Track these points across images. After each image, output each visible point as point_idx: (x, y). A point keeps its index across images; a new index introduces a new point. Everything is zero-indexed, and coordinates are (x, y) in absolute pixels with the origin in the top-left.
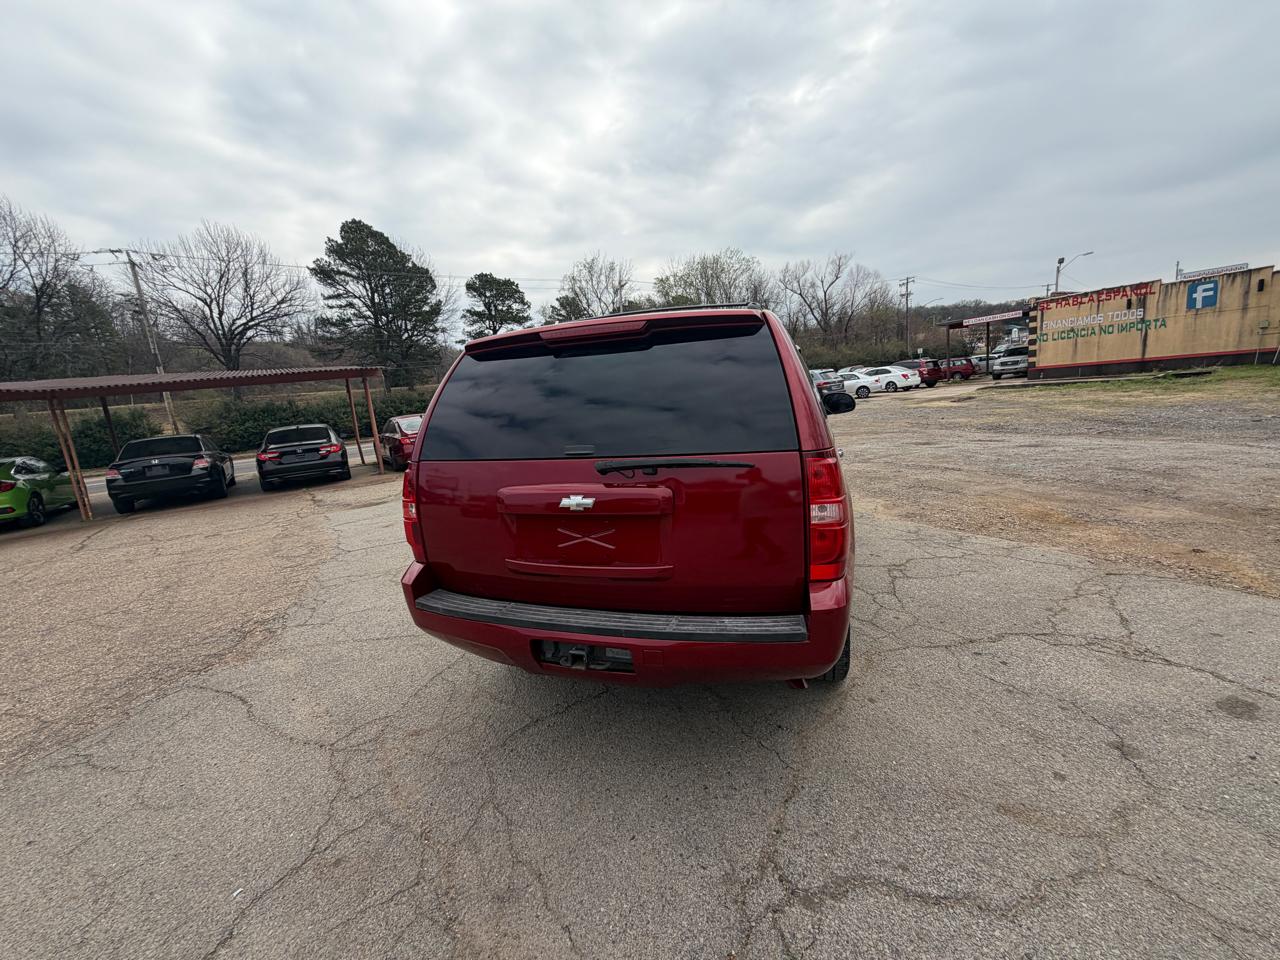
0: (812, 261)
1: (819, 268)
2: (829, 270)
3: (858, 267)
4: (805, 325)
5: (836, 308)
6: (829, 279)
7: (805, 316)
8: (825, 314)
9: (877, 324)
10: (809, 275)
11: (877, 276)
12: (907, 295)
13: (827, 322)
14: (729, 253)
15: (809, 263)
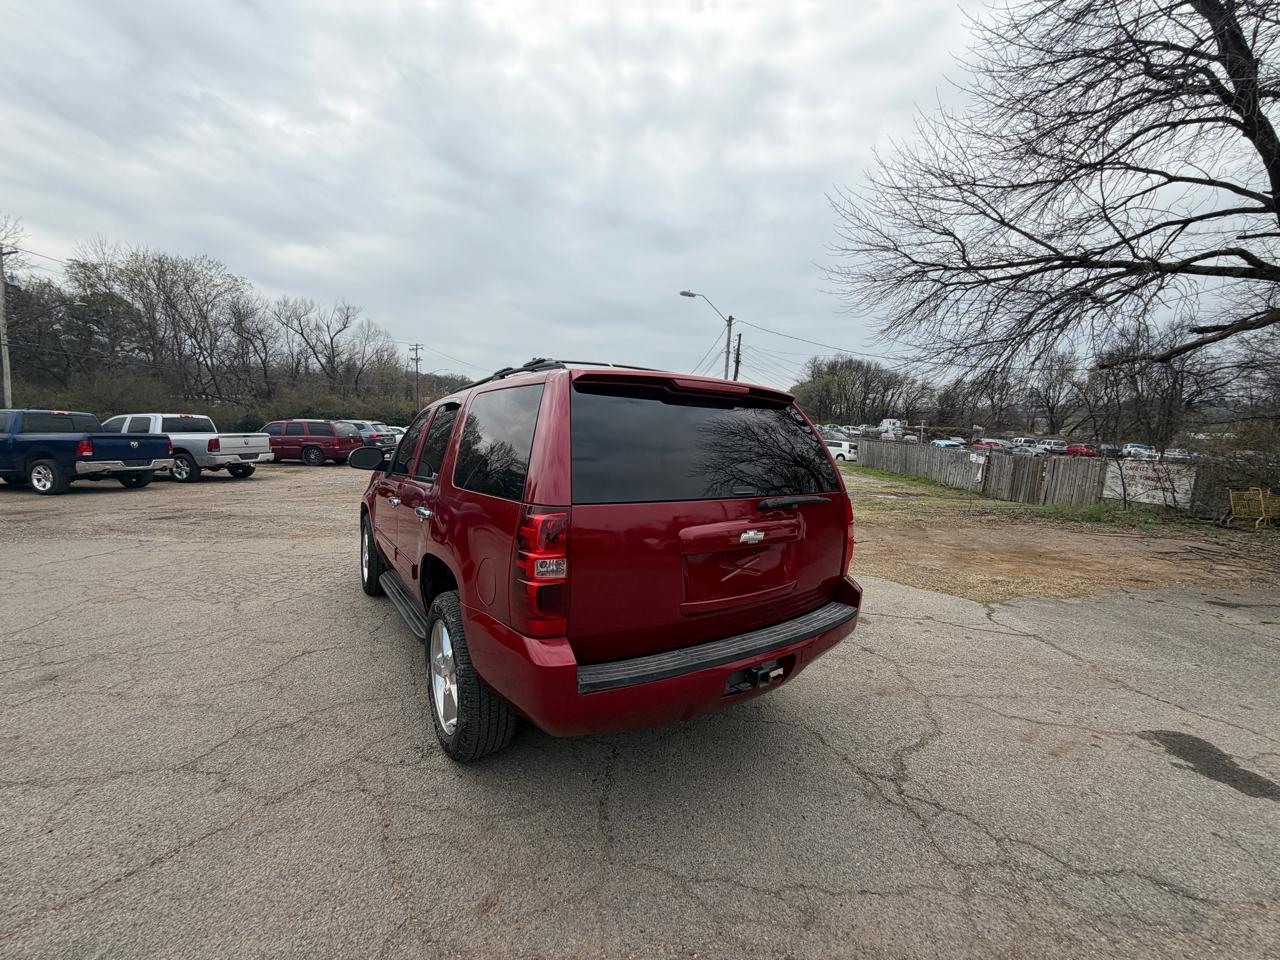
0: (316, 302)
1: (324, 313)
2: (335, 316)
3: (369, 322)
4: (307, 368)
5: (344, 357)
6: (338, 326)
7: (306, 359)
8: (331, 360)
9: (387, 381)
10: (313, 316)
11: (388, 336)
12: (417, 360)
13: (334, 369)
14: (205, 262)
15: (312, 303)
